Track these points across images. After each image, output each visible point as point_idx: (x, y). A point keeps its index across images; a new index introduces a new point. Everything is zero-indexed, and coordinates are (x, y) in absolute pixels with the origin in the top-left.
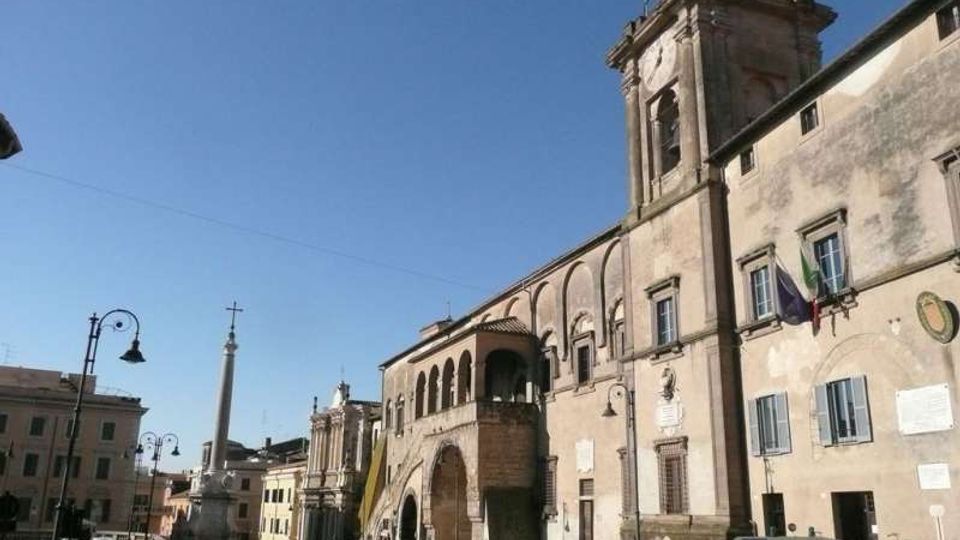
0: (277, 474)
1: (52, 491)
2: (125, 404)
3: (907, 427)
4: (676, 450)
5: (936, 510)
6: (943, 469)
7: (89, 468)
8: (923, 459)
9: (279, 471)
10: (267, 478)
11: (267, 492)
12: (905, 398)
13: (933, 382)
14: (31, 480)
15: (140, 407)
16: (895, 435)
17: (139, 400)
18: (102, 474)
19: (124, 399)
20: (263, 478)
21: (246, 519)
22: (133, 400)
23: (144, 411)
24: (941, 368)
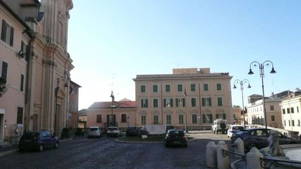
0: (289, 102)
1: (203, 112)
2: (223, 75)
7: (215, 102)
9: (289, 100)
10: (282, 104)
11: (284, 110)
14: (195, 108)
15: (229, 76)
17: (228, 73)
18: (220, 104)
19: (222, 74)
20: (280, 105)
21: (275, 122)
22: (226, 73)
23: (231, 78)
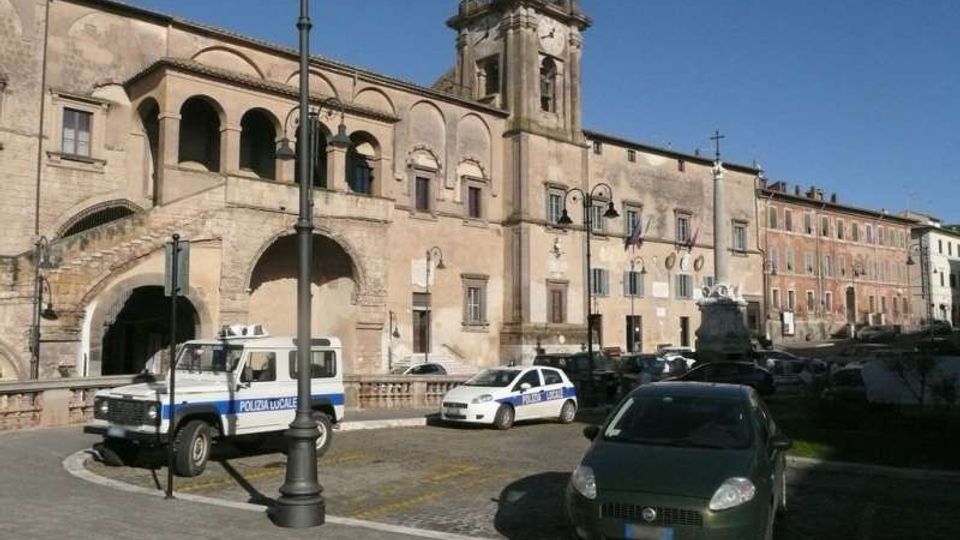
3: (656, 294)
4: (561, 287)
5: (661, 323)
6: (663, 310)
8: (659, 306)
12: (656, 285)
13: (664, 281)
16: (652, 297)
24: (666, 277)
